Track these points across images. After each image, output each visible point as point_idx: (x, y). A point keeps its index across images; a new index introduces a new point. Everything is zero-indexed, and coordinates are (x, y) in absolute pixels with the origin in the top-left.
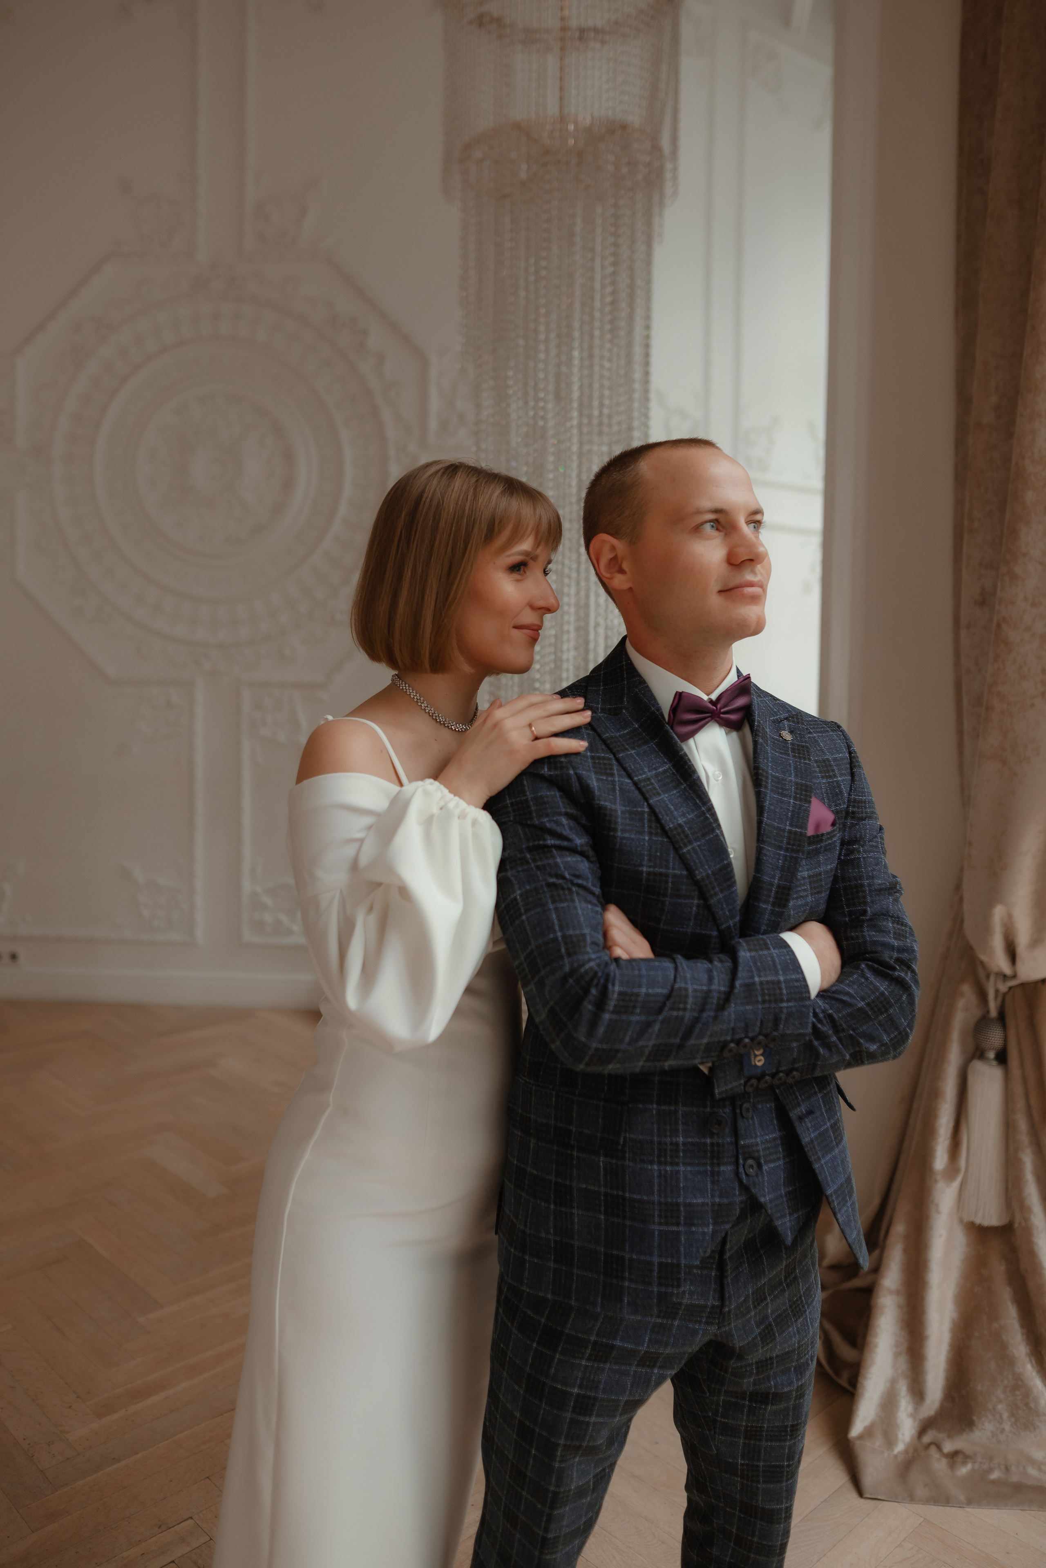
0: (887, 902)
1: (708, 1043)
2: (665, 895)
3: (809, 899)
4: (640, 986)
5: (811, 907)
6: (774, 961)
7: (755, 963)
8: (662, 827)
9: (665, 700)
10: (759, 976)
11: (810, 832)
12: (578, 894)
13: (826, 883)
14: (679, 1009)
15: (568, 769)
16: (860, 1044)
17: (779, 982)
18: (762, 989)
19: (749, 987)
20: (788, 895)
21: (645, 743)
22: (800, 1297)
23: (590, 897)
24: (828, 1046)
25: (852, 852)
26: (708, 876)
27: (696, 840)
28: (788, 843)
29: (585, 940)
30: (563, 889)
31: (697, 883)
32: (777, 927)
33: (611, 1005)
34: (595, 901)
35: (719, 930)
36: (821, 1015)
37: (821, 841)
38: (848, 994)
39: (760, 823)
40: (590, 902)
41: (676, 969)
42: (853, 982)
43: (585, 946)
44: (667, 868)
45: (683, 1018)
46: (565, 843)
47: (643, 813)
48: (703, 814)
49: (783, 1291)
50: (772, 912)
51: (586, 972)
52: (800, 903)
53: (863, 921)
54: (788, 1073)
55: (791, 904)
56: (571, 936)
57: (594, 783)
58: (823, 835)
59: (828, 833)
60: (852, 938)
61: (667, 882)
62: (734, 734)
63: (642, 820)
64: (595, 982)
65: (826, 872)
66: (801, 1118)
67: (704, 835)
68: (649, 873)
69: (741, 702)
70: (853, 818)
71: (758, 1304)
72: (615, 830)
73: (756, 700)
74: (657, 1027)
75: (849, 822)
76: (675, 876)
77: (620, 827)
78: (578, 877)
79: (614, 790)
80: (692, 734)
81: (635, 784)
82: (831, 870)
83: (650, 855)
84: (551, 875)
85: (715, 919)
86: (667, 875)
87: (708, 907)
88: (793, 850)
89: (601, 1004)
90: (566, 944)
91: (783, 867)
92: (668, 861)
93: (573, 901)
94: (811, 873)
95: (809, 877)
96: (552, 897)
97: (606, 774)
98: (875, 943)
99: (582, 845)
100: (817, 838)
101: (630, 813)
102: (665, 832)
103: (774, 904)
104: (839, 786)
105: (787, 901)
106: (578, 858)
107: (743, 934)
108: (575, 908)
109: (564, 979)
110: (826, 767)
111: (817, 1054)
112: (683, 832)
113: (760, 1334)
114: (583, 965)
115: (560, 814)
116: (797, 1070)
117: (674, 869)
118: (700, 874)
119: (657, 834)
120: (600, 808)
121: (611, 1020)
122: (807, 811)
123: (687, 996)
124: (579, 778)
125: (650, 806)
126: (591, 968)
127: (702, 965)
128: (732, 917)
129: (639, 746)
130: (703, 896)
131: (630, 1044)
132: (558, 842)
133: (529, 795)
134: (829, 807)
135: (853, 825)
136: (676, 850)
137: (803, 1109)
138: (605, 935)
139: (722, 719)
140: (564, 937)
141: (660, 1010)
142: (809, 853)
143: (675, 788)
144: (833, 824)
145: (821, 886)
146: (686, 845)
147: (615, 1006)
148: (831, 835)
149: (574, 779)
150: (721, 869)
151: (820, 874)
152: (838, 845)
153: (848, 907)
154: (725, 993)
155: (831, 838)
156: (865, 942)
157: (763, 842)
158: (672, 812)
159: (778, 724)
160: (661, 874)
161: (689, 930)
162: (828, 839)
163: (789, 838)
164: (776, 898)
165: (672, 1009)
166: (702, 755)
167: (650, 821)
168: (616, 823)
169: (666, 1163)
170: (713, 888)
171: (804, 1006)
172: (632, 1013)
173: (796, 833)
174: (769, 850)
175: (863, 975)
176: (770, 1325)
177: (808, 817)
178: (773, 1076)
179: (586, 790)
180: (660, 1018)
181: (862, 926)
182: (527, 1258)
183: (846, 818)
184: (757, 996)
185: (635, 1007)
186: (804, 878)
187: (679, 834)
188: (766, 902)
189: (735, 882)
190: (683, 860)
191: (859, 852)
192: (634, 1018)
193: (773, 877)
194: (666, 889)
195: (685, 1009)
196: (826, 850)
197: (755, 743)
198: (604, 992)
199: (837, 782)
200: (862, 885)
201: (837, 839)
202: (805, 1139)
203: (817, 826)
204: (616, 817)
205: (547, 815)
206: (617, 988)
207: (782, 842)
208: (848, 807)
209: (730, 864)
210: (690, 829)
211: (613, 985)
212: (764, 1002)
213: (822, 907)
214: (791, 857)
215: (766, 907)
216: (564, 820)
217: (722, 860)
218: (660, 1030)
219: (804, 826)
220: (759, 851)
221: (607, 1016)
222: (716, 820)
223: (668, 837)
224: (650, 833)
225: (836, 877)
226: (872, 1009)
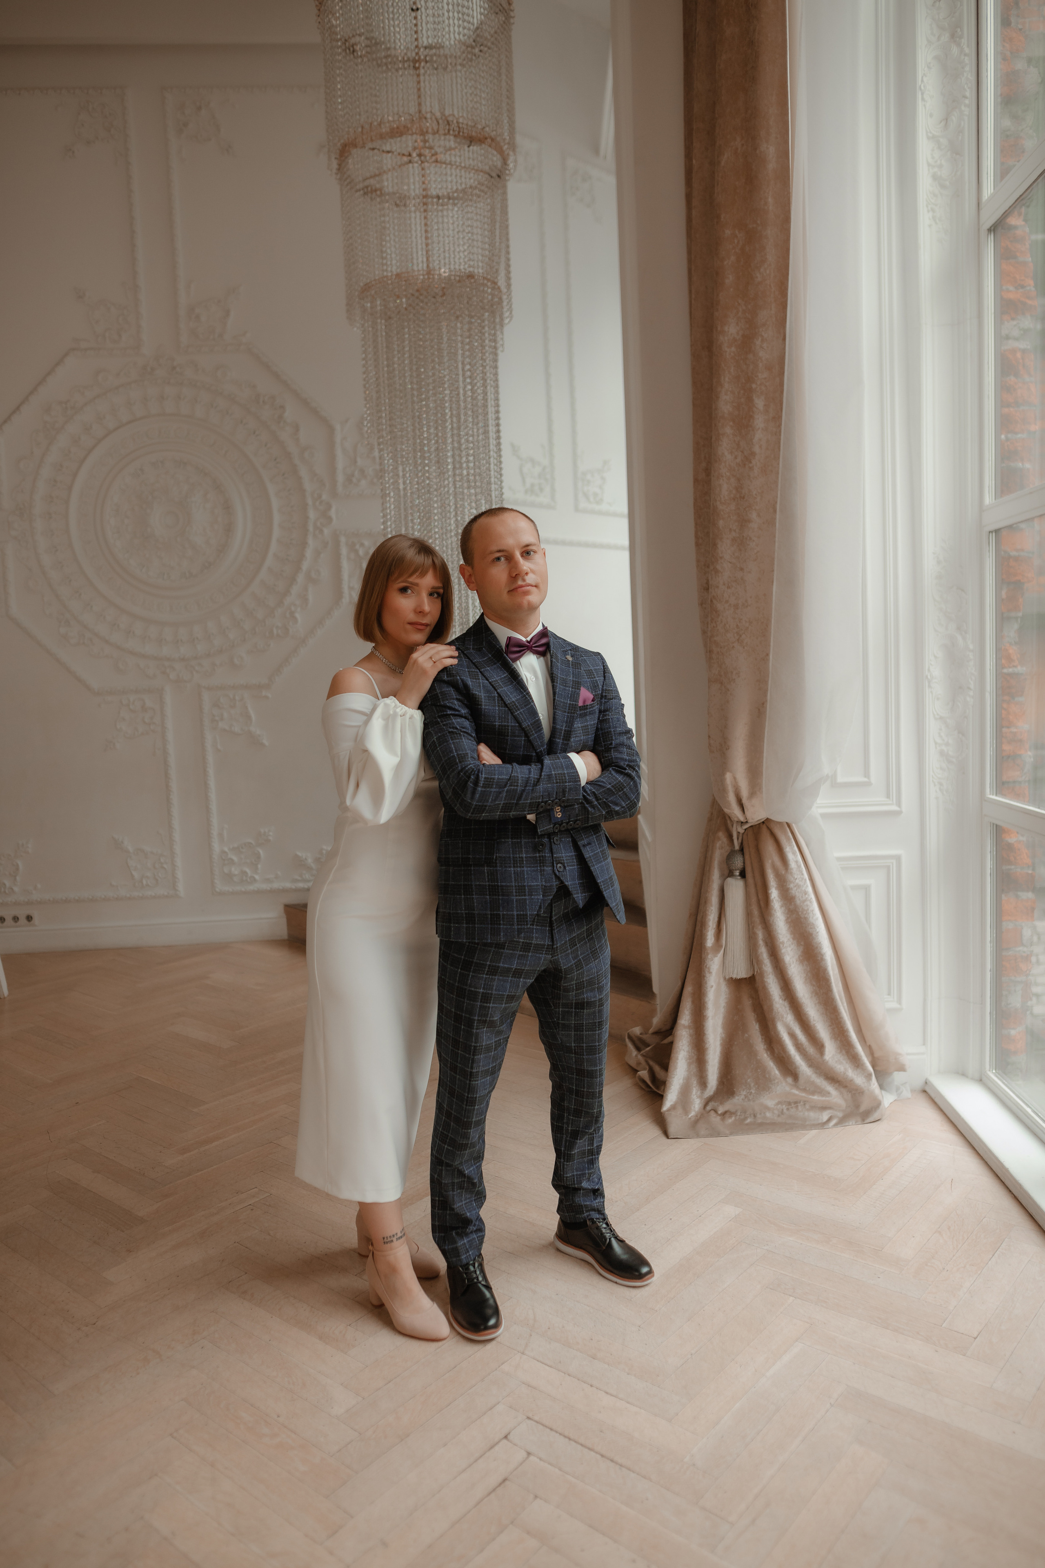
0: (623, 739)
1: (530, 803)
2: (508, 736)
3: (582, 738)
4: (495, 775)
5: (584, 742)
6: (562, 764)
7: (552, 765)
8: (505, 703)
9: (503, 642)
10: (554, 771)
11: (580, 704)
12: (464, 736)
13: (592, 731)
14: (514, 786)
15: (456, 676)
16: (610, 806)
17: (564, 774)
18: (556, 777)
19: (549, 776)
20: (570, 734)
21: (495, 664)
22: (597, 949)
23: (470, 738)
24: (593, 807)
25: (605, 715)
26: (528, 725)
27: (522, 708)
28: (569, 709)
29: (467, 755)
30: (457, 734)
31: (523, 729)
32: (566, 750)
33: (481, 783)
34: (473, 739)
35: (536, 753)
36: (589, 792)
37: (587, 708)
38: (603, 782)
39: (554, 700)
40: (470, 740)
41: (513, 768)
42: (606, 777)
43: (468, 758)
44: (508, 722)
45: (517, 790)
46: (457, 713)
47: (495, 696)
48: (525, 696)
49: (586, 943)
50: (563, 744)
51: (469, 769)
52: (577, 739)
53: (611, 748)
54: (575, 822)
55: (572, 740)
56: (461, 754)
57: (469, 682)
58: (587, 705)
59: (590, 705)
60: (606, 757)
61: (508, 729)
62: (542, 658)
63: (494, 700)
64: (473, 773)
65: (591, 725)
66: (584, 846)
67: (525, 706)
68: (499, 725)
69: (544, 641)
70: (605, 699)
71: (573, 947)
72: (481, 705)
73: (552, 640)
74: (504, 794)
75: (603, 700)
76: (512, 726)
77: (483, 704)
78: (463, 728)
79: (480, 686)
80: (518, 658)
81: (490, 683)
82: (594, 724)
83: (499, 717)
84: (450, 728)
85: (533, 747)
86: (508, 726)
87: (529, 741)
88: (571, 713)
89: (476, 783)
90: (458, 758)
91: (567, 721)
92: (508, 719)
93: (462, 739)
94: (582, 725)
95: (582, 727)
96: (451, 738)
97: (476, 679)
98: (617, 758)
99: (465, 714)
100: (584, 707)
101: (488, 697)
102: (506, 705)
103: (563, 739)
104: (597, 682)
105: (570, 737)
106: (463, 719)
107: (549, 754)
108: (463, 742)
109: (459, 773)
110: (590, 673)
111: (588, 810)
112: (515, 705)
113: (575, 963)
114: (467, 766)
115: (454, 699)
116: (579, 820)
117: (511, 723)
118: (524, 725)
119: (502, 707)
120: (473, 694)
121: (482, 791)
122: (578, 694)
123: (518, 780)
124: (462, 681)
125: (498, 693)
126: (471, 767)
127: (525, 768)
128: (543, 746)
129: (492, 666)
130: (527, 736)
131: (491, 802)
132: (453, 712)
133: (438, 691)
134: (592, 693)
135: (605, 702)
136: (512, 713)
137: (585, 841)
138: (478, 756)
139: (534, 650)
140: (458, 755)
141: (505, 786)
142: (580, 715)
143: (511, 684)
144: (593, 700)
145: (589, 732)
146: (517, 711)
147: (483, 784)
148: (592, 706)
149: (460, 681)
150: (535, 722)
151: (588, 726)
152: (597, 712)
153: (604, 742)
154: (537, 778)
155: (592, 707)
156: (612, 758)
157: (556, 709)
158: (509, 696)
159: (565, 653)
160: (505, 726)
161: (521, 753)
162: (591, 708)
163: (569, 707)
164: (564, 736)
165: (511, 785)
166: (524, 669)
167: (498, 700)
168: (481, 702)
169: (517, 867)
170: (532, 731)
171: (577, 785)
172: (492, 787)
173: (573, 704)
174: (559, 713)
175: (610, 773)
176: (580, 960)
177: (579, 696)
178: (567, 823)
179: (466, 686)
180: (506, 789)
181: (611, 751)
182: (452, 925)
183: (601, 699)
184: (553, 780)
185: (493, 784)
186: (579, 727)
187: (513, 706)
188: (560, 739)
189: (543, 728)
190: (516, 719)
191: (609, 715)
192: (493, 790)
193: (562, 726)
194: (508, 733)
195: (517, 786)
196: (590, 714)
197: (551, 661)
198: (477, 777)
199: (596, 680)
200: (610, 731)
201: (596, 708)
202: (586, 855)
203: (584, 702)
204: (481, 699)
205: (447, 700)
206: (483, 776)
207: (566, 709)
208: (602, 693)
209: (539, 719)
210: (518, 703)
211: (482, 774)
212: (557, 783)
213: (591, 743)
214: (571, 716)
215: (559, 741)
216: (456, 702)
217: (535, 718)
218: (506, 796)
219: (577, 701)
220: (554, 714)
221: (480, 789)
222: (531, 698)
223: (508, 707)
224: (499, 706)
225: (597, 729)
226: (615, 788)
